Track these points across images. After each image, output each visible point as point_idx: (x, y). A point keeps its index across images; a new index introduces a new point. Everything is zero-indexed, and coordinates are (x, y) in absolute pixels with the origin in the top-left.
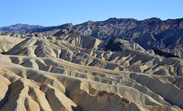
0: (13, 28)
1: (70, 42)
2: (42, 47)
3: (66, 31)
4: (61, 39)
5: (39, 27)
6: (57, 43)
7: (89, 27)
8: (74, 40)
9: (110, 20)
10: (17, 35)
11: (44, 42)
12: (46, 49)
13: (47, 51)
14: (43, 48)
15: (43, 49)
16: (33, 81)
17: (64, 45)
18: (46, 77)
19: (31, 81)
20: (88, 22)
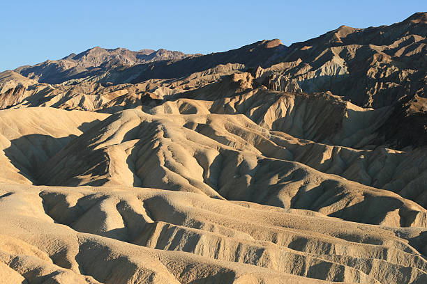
0: (73, 64)
1: (258, 118)
2: (156, 145)
3: (248, 78)
4: (227, 110)
5: (166, 56)
6: (212, 124)
7: (336, 50)
8: (273, 113)
9: (416, 21)
10: (83, 100)
11: (164, 129)
12: (169, 154)
13: (172, 161)
14: (158, 149)
15: (160, 154)
16: (90, 278)
17: (236, 131)
18: (134, 264)
19: (86, 279)
20: (337, 31)
